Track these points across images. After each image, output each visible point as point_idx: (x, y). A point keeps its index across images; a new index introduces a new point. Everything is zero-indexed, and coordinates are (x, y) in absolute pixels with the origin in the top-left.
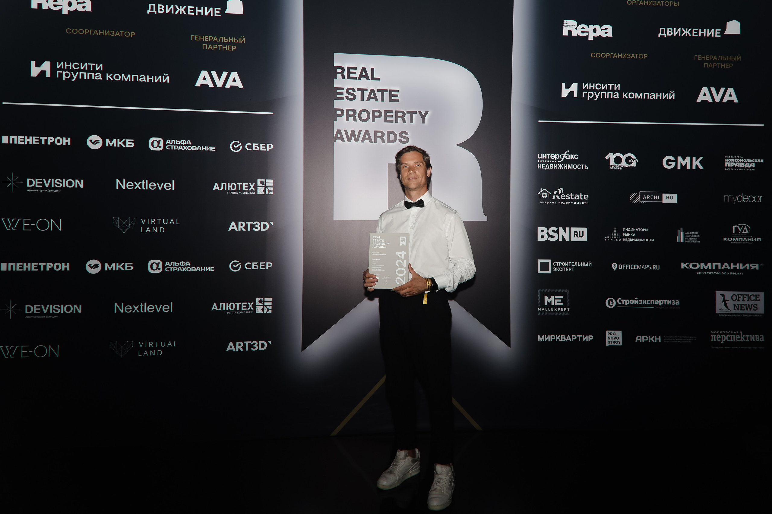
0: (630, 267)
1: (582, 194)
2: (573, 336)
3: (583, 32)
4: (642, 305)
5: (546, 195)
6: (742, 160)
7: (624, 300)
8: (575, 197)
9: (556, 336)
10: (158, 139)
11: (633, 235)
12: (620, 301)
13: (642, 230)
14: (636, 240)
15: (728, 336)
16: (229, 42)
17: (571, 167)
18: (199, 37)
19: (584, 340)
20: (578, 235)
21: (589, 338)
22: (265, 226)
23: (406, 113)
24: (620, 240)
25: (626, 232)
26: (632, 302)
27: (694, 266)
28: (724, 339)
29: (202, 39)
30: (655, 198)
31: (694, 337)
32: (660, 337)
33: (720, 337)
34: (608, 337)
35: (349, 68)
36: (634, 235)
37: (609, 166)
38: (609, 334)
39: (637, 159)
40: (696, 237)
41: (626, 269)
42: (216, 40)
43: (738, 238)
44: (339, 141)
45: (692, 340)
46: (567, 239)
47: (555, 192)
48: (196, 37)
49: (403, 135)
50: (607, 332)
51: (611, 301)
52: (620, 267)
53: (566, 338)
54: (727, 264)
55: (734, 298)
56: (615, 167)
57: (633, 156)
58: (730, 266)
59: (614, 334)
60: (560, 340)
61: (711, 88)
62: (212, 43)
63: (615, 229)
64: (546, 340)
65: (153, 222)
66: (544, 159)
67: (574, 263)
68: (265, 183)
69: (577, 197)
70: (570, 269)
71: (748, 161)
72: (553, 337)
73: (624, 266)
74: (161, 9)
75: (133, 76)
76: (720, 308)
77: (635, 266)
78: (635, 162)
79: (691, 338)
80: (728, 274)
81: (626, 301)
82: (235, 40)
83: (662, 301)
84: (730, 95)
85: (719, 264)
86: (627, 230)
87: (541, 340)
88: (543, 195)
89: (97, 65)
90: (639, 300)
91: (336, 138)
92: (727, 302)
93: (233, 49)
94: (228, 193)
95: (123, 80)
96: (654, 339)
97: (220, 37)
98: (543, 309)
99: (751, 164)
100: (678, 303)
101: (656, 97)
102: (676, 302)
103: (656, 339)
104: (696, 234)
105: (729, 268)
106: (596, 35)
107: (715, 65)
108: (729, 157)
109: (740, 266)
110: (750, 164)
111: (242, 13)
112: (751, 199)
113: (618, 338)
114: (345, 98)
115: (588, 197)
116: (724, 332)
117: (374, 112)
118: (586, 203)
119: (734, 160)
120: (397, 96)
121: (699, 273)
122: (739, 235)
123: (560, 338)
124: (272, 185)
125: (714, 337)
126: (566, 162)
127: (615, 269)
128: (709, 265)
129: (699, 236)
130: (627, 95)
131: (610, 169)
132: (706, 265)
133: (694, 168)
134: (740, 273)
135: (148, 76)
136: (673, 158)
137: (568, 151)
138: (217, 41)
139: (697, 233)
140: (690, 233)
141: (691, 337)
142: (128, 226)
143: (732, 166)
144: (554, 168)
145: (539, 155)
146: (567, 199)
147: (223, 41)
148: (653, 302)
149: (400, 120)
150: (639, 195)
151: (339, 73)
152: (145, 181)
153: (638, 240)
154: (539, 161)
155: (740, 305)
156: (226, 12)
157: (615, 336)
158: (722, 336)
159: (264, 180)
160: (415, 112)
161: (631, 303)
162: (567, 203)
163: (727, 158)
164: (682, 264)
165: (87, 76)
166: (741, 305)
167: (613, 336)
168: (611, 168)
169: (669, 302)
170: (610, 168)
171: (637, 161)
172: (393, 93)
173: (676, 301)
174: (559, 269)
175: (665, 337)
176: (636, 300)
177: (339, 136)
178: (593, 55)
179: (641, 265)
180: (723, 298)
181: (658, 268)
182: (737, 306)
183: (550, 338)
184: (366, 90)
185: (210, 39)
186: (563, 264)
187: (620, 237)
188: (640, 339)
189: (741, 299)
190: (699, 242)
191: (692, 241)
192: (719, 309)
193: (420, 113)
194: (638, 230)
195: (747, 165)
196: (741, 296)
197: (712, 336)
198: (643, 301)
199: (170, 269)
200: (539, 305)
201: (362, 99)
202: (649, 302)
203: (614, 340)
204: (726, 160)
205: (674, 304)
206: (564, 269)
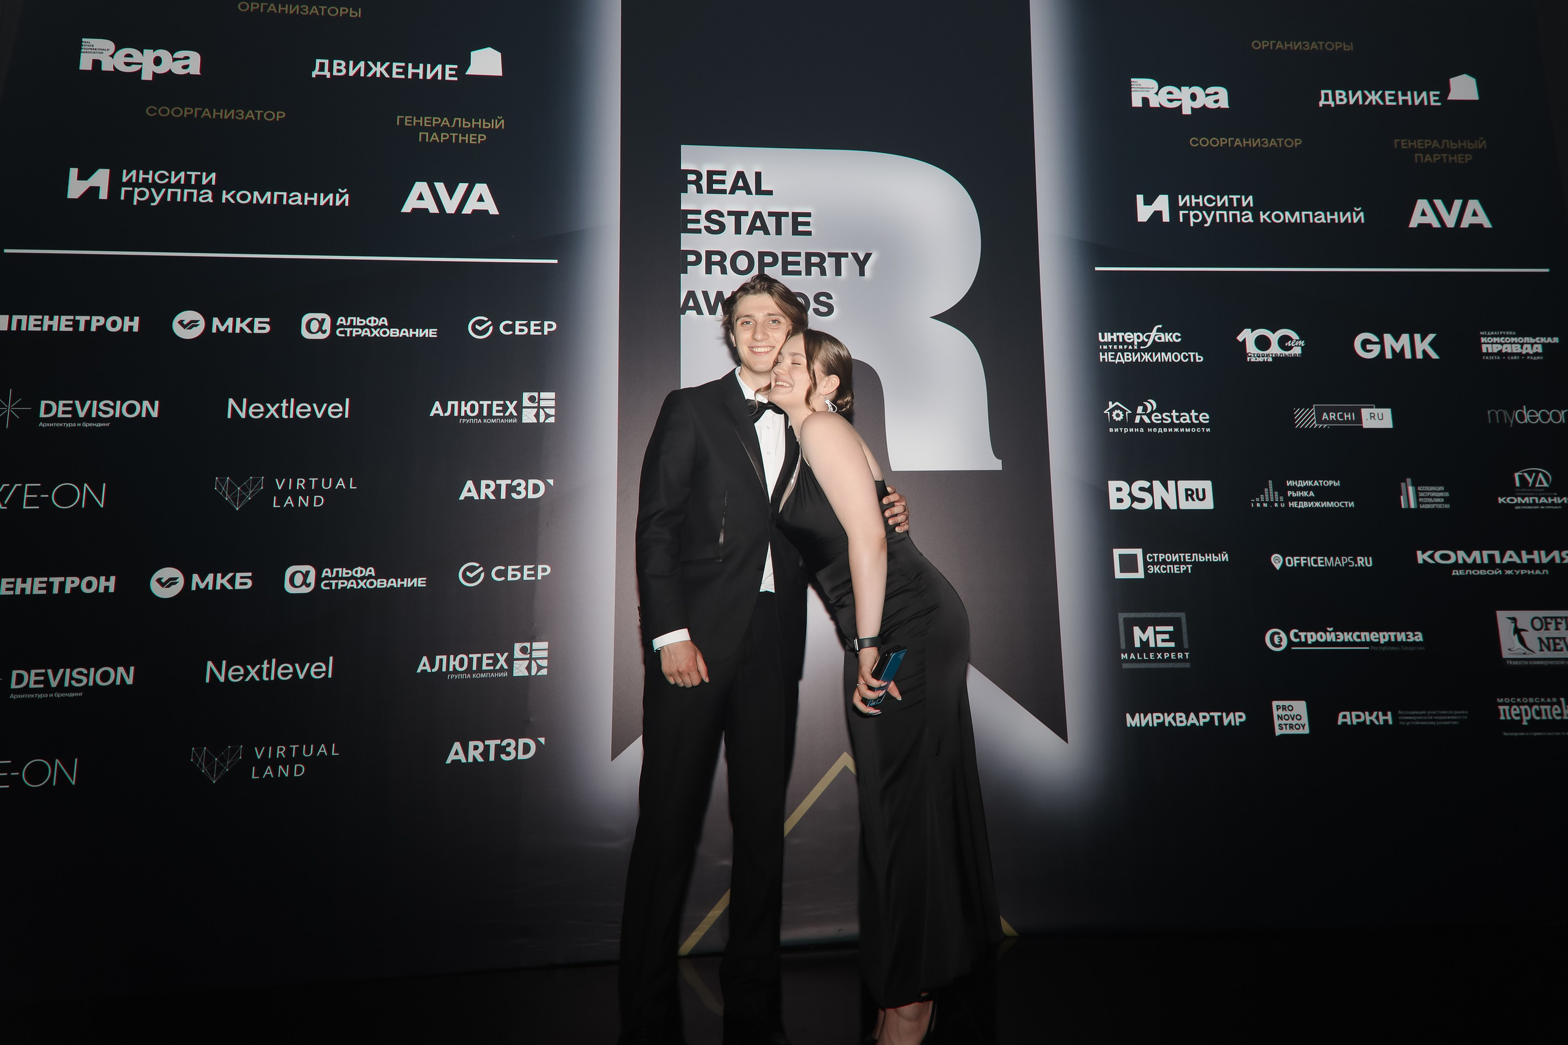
0: (1311, 562)
1: (1195, 412)
2: (1201, 715)
3: (1171, 101)
4: (1344, 644)
5: (1122, 415)
6: (1516, 339)
7: (1305, 633)
8: (1182, 419)
9: (1166, 714)
10: (320, 316)
11: (1309, 494)
12: (1297, 636)
13: (1326, 483)
14: (1317, 504)
15: (1536, 709)
16: (473, 127)
17: (1167, 357)
18: (412, 119)
19: (1226, 723)
20: (1195, 496)
21: (1237, 718)
22: (536, 489)
23: (826, 256)
24: (1283, 505)
25: (1295, 489)
26: (1321, 637)
27: (1445, 557)
28: (1527, 715)
29: (418, 124)
30: (1348, 418)
31: (1463, 712)
32: (1389, 713)
33: (1518, 712)
34: (1278, 716)
35: (710, 173)
36: (1312, 494)
37: (1245, 354)
38: (1278, 708)
39: (1301, 339)
40: (1441, 497)
41: (1302, 565)
42: (448, 123)
43: (1529, 496)
44: (691, 314)
45: (1459, 718)
46: (1173, 506)
47: (1140, 409)
48: (406, 119)
49: (823, 299)
50: (1275, 704)
51: (1276, 636)
52: (1290, 563)
53: (1187, 719)
54: (1512, 553)
55: (1538, 624)
56: (1259, 357)
57: (1294, 335)
58: (1520, 557)
59: (1290, 708)
60: (1174, 725)
61: (1435, 201)
62: (438, 129)
63: (1270, 482)
64: (1143, 725)
65: (300, 486)
66: (1112, 343)
67: (1191, 556)
68: (539, 399)
69: (1186, 418)
70: (1183, 568)
71: (1528, 342)
72: (1158, 718)
73: (1297, 560)
74: (339, 68)
75: (276, 194)
76: (1510, 647)
77: (1321, 560)
78: (1298, 346)
79: (1457, 715)
80: (1518, 572)
81: (1309, 634)
82: (484, 123)
83: (1385, 633)
84: (1475, 214)
85: (1497, 553)
86: (1295, 484)
87: (1134, 725)
88: (1114, 415)
89: (204, 174)
90: (1337, 633)
91: (686, 307)
92: (1523, 633)
93: (479, 140)
94: (462, 421)
95: (255, 202)
96: (1377, 718)
97: (455, 119)
98: (1132, 656)
99: (1535, 346)
100: (1419, 637)
101: (1326, 218)
102: (1414, 636)
103: (1382, 718)
104: (1440, 491)
105: (1518, 561)
106: (1198, 104)
107: (1436, 158)
108: (1487, 333)
109: (1540, 557)
110: (1531, 346)
111: (500, 73)
112: (1545, 417)
113: (1299, 717)
114: (703, 230)
115: (1208, 417)
116: (1525, 700)
117: (762, 255)
118: (1205, 430)
119: (1498, 339)
120: (807, 224)
121: (1455, 572)
122: (1529, 492)
123: (1174, 718)
124: (553, 403)
125: (1507, 711)
126: (1157, 347)
127: (1278, 566)
128: (1476, 554)
129: (1447, 494)
130: (1269, 217)
131: (1248, 360)
132: (1469, 555)
133: (1420, 356)
134: (1542, 572)
135: (306, 194)
136: (1373, 338)
137: (1160, 326)
138: (449, 126)
139: (1443, 489)
140: (1427, 488)
141: (1457, 712)
142: (247, 494)
143: (1496, 351)
144: (1134, 361)
145: (1100, 334)
146: (1164, 421)
147: (460, 126)
148: (1365, 636)
149: (815, 270)
150: (1313, 412)
151: (692, 182)
152: (289, 402)
153: (1320, 504)
154: (1102, 347)
155: (1551, 641)
156: (468, 72)
157: (1292, 713)
158: (1523, 708)
159: (536, 394)
160: (846, 255)
161: (1320, 640)
162: (1165, 430)
163: (1484, 336)
164: (1419, 553)
165: (183, 196)
166: (1554, 639)
167: (1288, 713)
168: (1250, 359)
169: (1401, 637)
170: (1248, 358)
171: (1302, 343)
172: (800, 219)
173: (1416, 633)
174: (1159, 569)
175: (1400, 712)
176: (1330, 632)
177: (691, 304)
178: (1194, 142)
179: (1332, 558)
180: (1513, 624)
181: (1369, 564)
182: (1546, 641)
183: (1153, 719)
184: (746, 213)
185: (434, 123)
186: (1168, 557)
187: (1282, 499)
188: (1347, 718)
189: (1552, 626)
190: (1447, 506)
191: (1433, 506)
192: (1509, 650)
193: (855, 255)
194: (1319, 483)
195: (1527, 349)
196: (1552, 620)
197: (1501, 708)
198: (1346, 633)
199: (332, 583)
200: (1123, 646)
201: (738, 231)
202: (1359, 637)
203: (1290, 721)
204: (1483, 340)
205: (1412, 640)
206: (1170, 568)
